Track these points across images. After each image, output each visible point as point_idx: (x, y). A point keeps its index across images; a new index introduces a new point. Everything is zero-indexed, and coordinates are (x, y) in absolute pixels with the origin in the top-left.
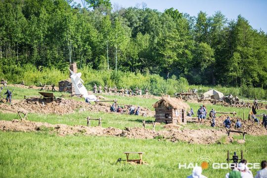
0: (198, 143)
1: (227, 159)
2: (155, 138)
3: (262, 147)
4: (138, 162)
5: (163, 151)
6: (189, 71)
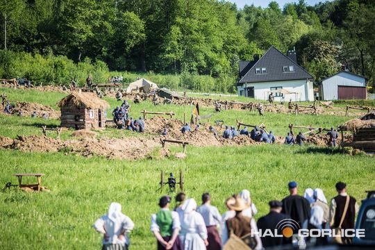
0: (121, 159)
1: (161, 183)
2: (59, 151)
3: (209, 164)
4: (36, 188)
5: (71, 170)
6: (108, 52)
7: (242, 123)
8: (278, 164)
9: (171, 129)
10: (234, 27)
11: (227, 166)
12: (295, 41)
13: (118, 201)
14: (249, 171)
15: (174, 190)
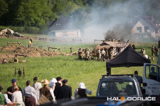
1: (15, 73)
3: (36, 65)
7: (50, 47)
8: (65, 64)
9: (20, 50)
10: (47, 7)
12: (72, 12)
15: (21, 76)
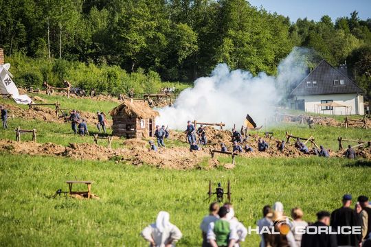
0: (170, 168)
1: (209, 193)
2: (110, 159)
3: (257, 175)
4: (86, 195)
5: (121, 178)
6: (161, 63)
7: (291, 135)
8: (326, 177)
9: (221, 140)
10: (286, 40)
11: (275, 178)
12: (346, 55)
13: (166, 209)
14: (297, 183)
15: (222, 201)
